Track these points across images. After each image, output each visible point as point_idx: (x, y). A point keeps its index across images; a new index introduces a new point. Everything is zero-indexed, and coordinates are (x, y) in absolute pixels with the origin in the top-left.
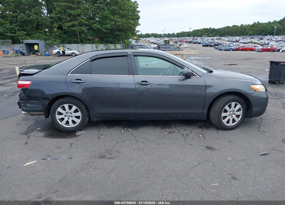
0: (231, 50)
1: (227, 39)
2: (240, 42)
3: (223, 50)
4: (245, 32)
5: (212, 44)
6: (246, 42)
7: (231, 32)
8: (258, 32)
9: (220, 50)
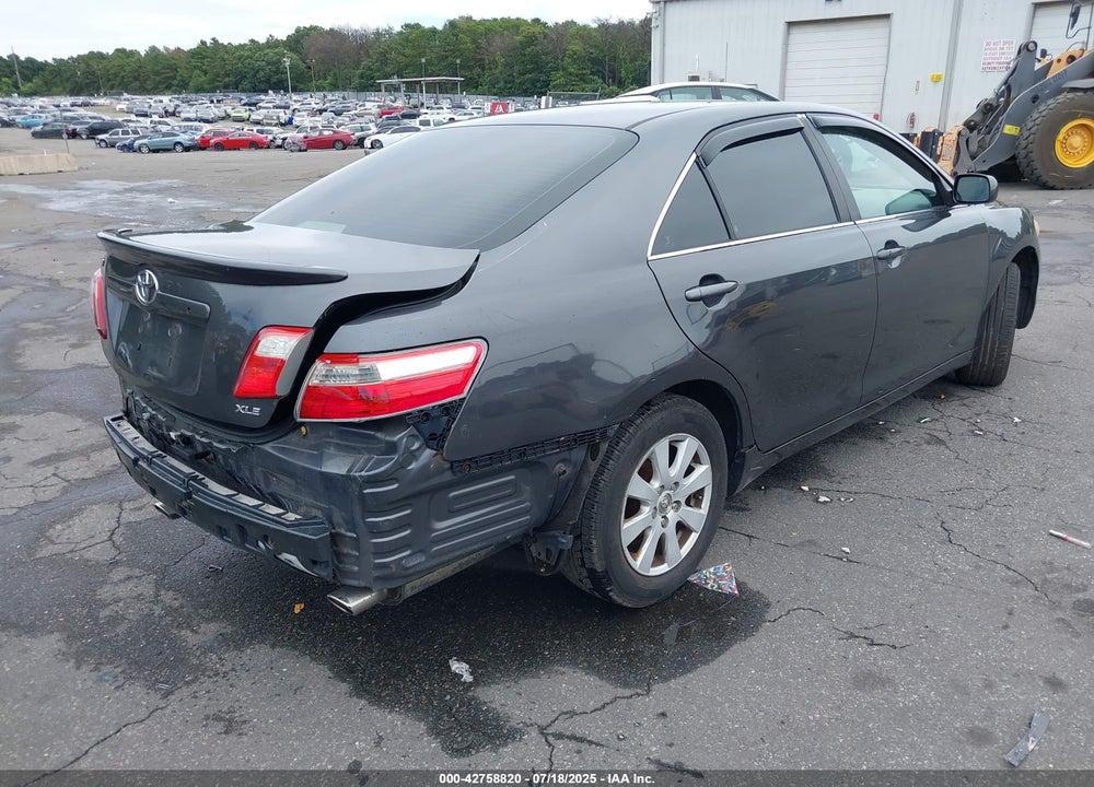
0: (179, 148)
1: (123, 106)
2: (183, 115)
3: (144, 149)
4: (174, 78)
5: (78, 128)
6: (210, 118)
7: (116, 75)
8: (227, 79)
9: (129, 148)
